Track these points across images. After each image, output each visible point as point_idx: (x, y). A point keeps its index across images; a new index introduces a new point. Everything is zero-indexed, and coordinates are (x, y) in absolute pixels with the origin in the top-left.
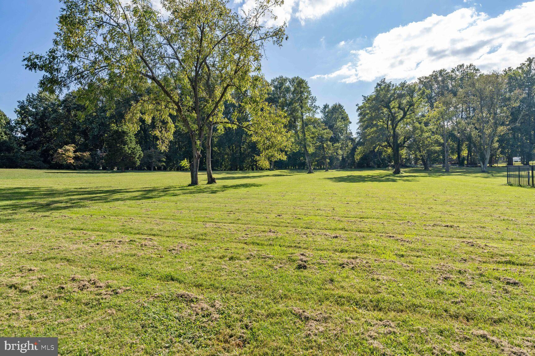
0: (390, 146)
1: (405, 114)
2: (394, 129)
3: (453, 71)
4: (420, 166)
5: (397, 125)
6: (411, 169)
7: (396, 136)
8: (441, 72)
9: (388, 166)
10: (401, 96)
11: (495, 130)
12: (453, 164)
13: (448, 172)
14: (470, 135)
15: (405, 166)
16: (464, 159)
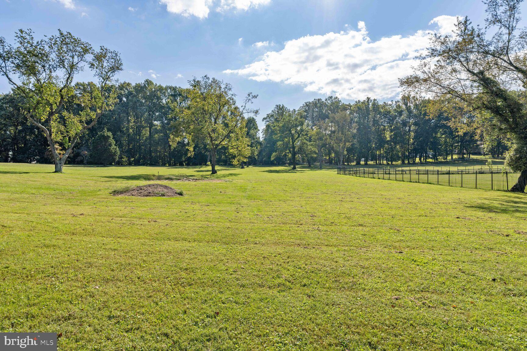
0: (291, 153)
1: (299, 136)
2: (293, 144)
3: (326, 100)
4: (306, 164)
5: (294, 141)
6: (301, 166)
7: (294, 148)
8: (319, 100)
9: (285, 164)
10: (297, 126)
11: (345, 144)
12: (326, 163)
13: (321, 168)
14: (333, 147)
15: (298, 164)
16: (332, 159)
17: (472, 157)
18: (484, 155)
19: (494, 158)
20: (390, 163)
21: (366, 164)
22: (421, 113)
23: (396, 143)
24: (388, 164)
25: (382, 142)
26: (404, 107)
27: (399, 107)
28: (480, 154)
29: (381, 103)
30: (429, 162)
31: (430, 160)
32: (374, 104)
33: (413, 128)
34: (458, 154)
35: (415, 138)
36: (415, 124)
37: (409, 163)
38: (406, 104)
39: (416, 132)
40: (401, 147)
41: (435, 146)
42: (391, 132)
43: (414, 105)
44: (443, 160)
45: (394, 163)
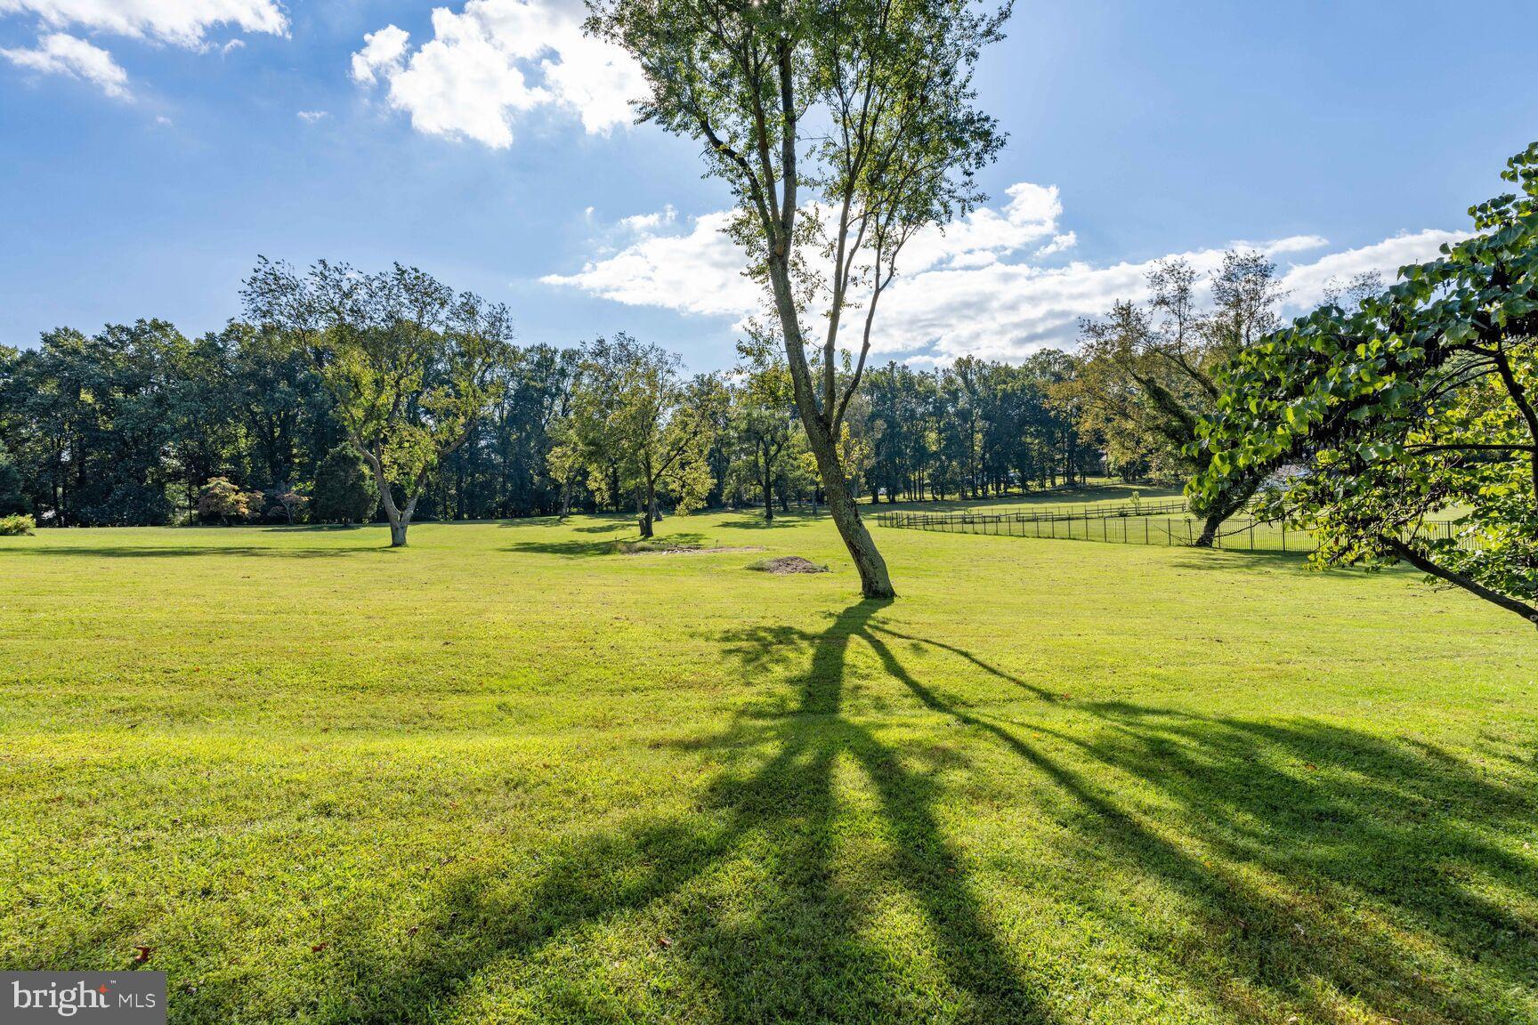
6: (783, 511)
17: (1089, 480)
18: (1110, 475)
19: (1128, 482)
20: (939, 497)
21: (893, 502)
22: (995, 396)
23: (950, 458)
24: (936, 500)
25: (922, 456)
26: (960, 381)
27: (950, 381)
28: (1098, 474)
29: (915, 373)
30: (1013, 494)
31: (1016, 490)
32: (904, 377)
33: (980, 424)
34: (1063, 475)
35: (987, 446)
36: (985, 417)
37: (975, 496)
38: (965, 378)
39: (987, 434)
40: (962, 464)
41: (1022, 459)
42: (940, 433)
43: (979, 379)
44: (1038, 489)
45: (947, 497)
